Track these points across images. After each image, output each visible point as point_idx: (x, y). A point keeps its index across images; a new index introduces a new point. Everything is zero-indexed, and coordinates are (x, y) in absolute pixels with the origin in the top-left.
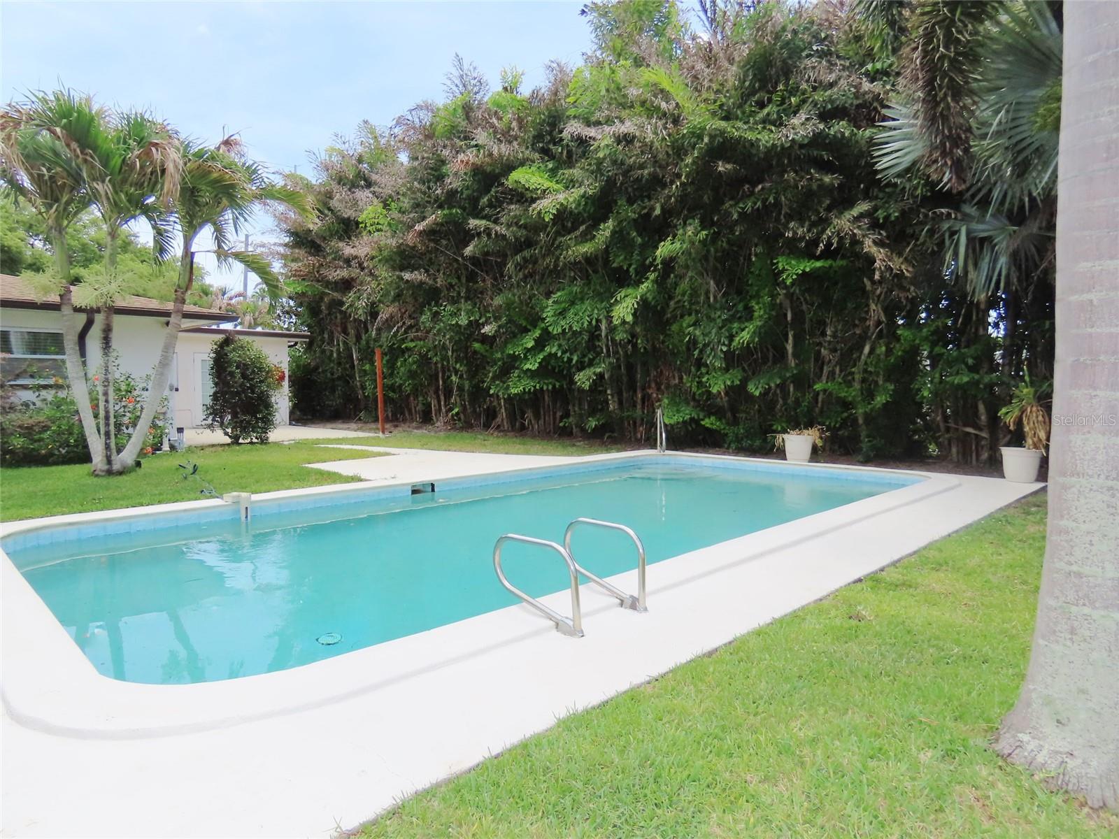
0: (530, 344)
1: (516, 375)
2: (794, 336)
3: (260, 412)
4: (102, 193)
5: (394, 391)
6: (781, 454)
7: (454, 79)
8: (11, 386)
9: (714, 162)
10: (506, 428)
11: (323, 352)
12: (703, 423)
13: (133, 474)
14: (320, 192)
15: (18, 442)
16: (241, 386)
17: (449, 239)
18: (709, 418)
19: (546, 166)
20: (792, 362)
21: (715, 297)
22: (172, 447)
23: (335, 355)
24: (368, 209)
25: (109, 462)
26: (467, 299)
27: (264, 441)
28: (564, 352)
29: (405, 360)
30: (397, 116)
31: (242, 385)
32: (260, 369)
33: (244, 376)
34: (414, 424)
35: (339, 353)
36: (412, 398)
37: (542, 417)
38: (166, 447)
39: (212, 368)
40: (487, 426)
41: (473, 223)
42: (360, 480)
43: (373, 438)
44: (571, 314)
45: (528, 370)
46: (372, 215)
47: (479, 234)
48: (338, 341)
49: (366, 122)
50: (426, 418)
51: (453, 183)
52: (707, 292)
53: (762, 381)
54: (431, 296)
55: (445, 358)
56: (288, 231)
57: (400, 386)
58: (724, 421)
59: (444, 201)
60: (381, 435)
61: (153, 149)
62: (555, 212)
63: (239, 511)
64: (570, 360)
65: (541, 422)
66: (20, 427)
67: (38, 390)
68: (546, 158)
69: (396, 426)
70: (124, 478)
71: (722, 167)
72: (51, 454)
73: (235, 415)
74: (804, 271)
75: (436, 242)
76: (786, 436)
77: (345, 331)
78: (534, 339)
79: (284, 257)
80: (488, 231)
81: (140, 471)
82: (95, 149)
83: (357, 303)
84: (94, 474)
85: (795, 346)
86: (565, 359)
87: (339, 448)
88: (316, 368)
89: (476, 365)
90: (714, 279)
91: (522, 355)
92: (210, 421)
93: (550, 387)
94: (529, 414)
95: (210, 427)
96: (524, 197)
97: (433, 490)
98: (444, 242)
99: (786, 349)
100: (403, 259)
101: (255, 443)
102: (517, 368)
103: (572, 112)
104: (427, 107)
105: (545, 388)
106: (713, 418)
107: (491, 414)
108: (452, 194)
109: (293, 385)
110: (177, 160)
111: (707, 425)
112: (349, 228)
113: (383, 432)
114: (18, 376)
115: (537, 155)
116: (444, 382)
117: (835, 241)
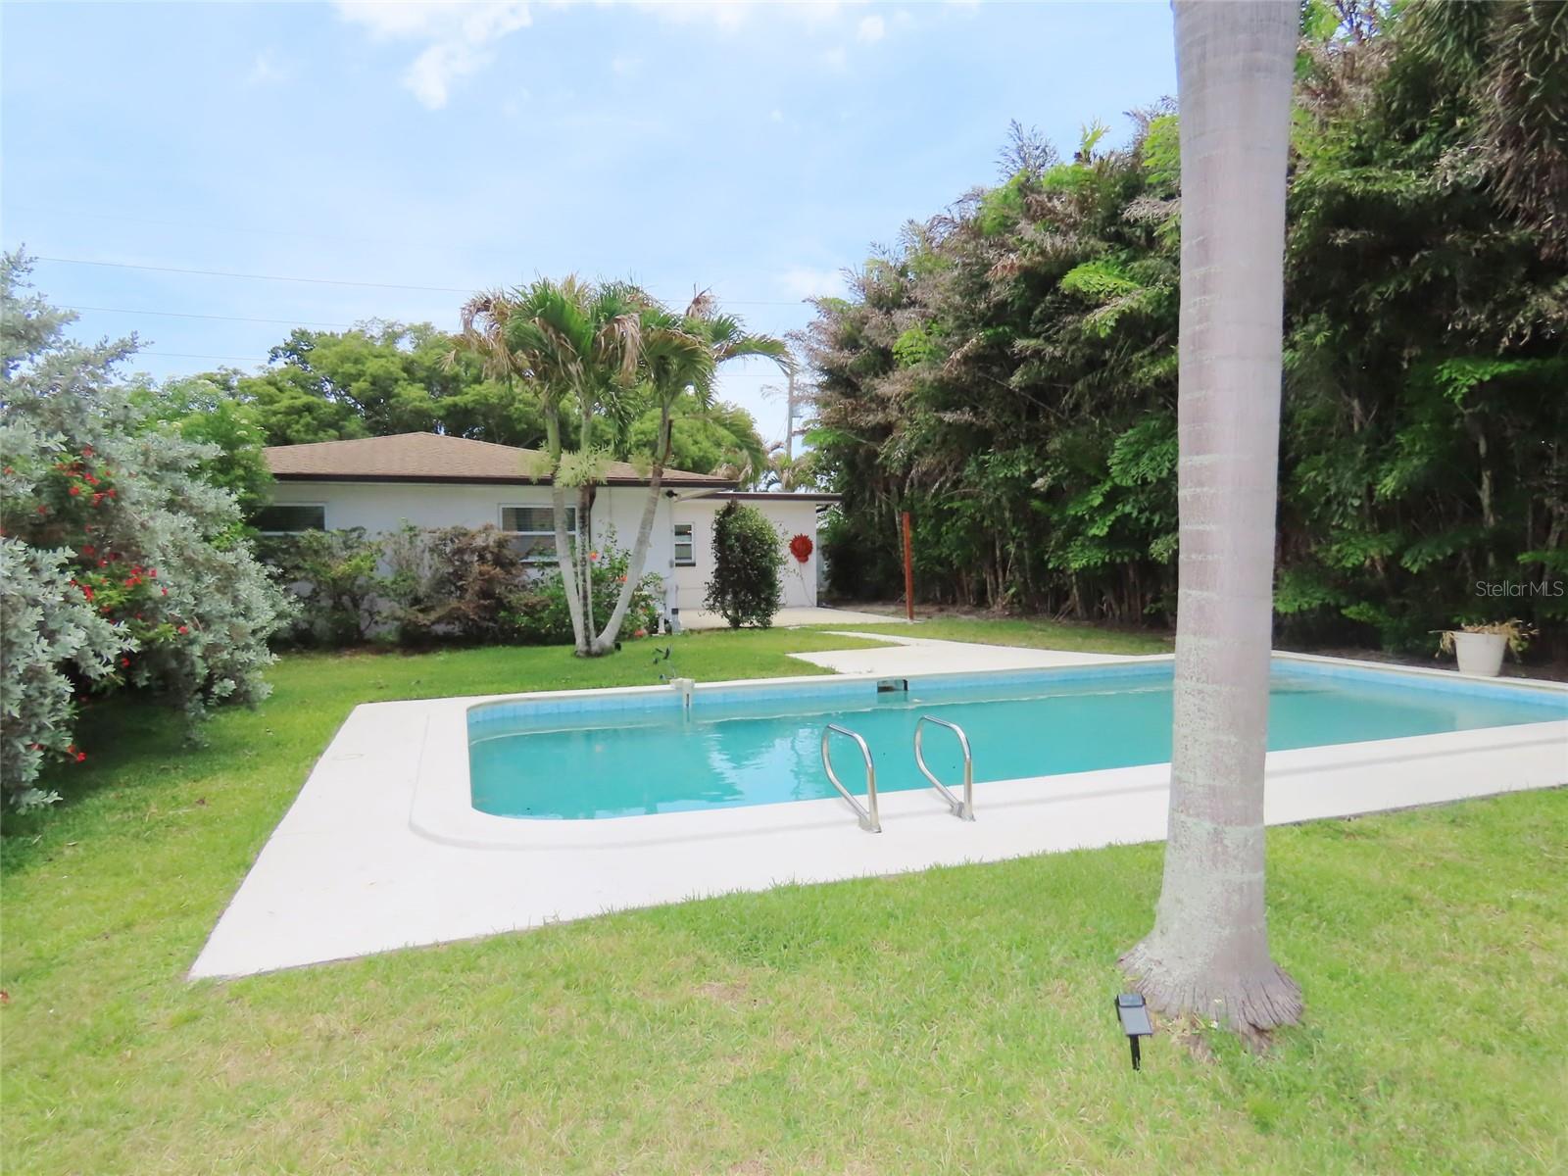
0: (1097, 501)
1: (1078, 543)
2: (1494, 480)
3: (763, 591)
4: (574, 373)
5: (941, 565)
6: (1449, 660)
7: (1011, 154)
8: (523, 564)
9: (1334, 232)
10: (1079, 614)
11: (864, 514)
12: (1344, 612)
13: (609, 657)
14: (854, 319)
15: (523, 621)
16: (740, 562)
17: (1002, 366)
18: (1358, 605)
19: (1118, 258)
20: (1491, 521)
21: (1361, 424)
22: (669, 631)
23: (876, 519)
24: (908, 334)
25: (588, 643)
26: (1027, 442)
27: (766, 626)
28: (1141, 511)
29: (953, 525)
30: (931, 217)
31: (742, 561)
32: (762, 542)
33: (744, 550)
34: (966, 608)
35: (881, 515)
36: (964, 574)
37: (1126, 600)
38: (662, 629)
39: (715, 541)
40: (1055, 611)
41: (1020, 343)
42: (833, 672)
43: (895, 625)
44: (1145, 459)
45: (1095, 536)
46: (908, 343)
47: (1024, 360)
48: (880, 501)
49: (911, 222)
50: (981, 600)
51: (1000, 292)
52: (1350, 417)
53: (1424, 551)
54: (978, 440)
55: (1002, 521)
56: (821, 369)
57: (947, 558)
58: (1383, 609)
59: (992, 316)
60: (908, 620)
61: (616, 325)
62: (1113, 324)
63: (680, 699)
64: (1149, 522)
65: (1125, 607)
66: (526, 605)
67: (543, 568)
68: (1117, 246)
69: (941, 610)
70: (602, 660)
71: (1341, 239)
72: (548, 634)
73: (736, 595)
74: (1480, 381)
75: (987, 370)
76: (1457, 635)
77: (887, 491)
78: (1103, 494)
79: (816, 400)
80: (1037, 353)
81: (617, 654)
82: (567, 332)
83: (894, 452)
84: (576, 654)
85: (1496, 492)
86: (1143, 521)
87: (844, 636)
88: (857, 536)
89: (1038, 528)
90: (1360, 396)
91: (1087, 517)
92: (711, 602)
93: (1126, 559)
94: (1109, 597)
95: (712, 608)
96: (1082, 303)
97: (906, 688)
98: (995, 369)
99: (1478, 498)
100: (946, 395)
101: (756, 627)
102: (1080, 535)
103: (1153, 179)
104: (977, 195)
105: (1118, 560)
106: (1364, 605)
107: (1061, 595)
108: (1002, 305)
109: (830, 557)
110: (635, 334)
111: (1352, 616)
112: (885, 361)
113: (911, 618)
114: (528, 554)
115: (1102, 245)
116: (1002, 553)
117: (1527, 331)
